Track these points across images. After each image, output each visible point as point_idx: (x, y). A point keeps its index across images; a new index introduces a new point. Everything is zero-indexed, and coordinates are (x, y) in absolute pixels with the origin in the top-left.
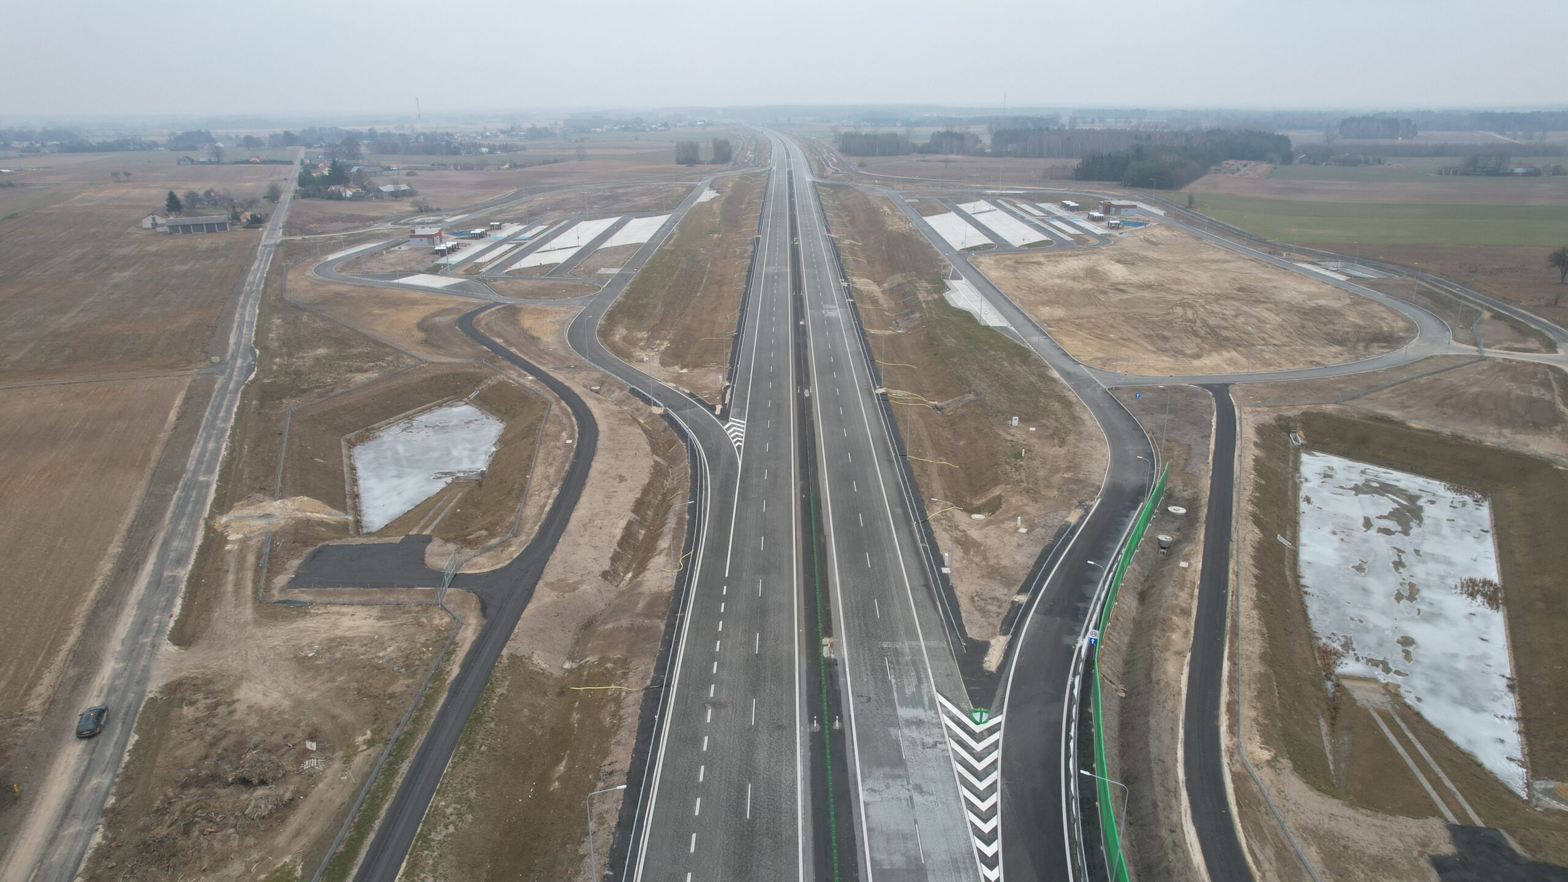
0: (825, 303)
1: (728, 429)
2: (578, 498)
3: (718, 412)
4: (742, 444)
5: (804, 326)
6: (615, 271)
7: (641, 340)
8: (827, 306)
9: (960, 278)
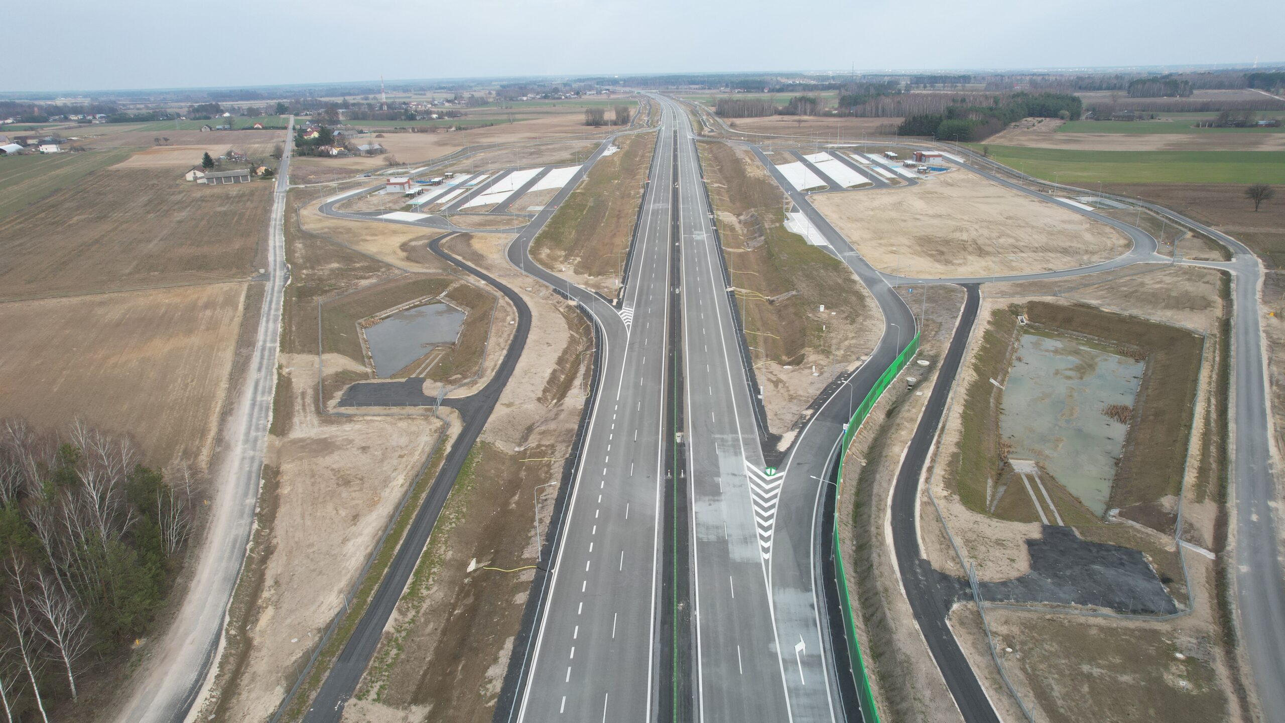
0: (695, 230)
1: (621, 314)
2: (520, 356)
3: (614, 303)
4: (631, 324)
5: (678, 246)
6: (540, 208)
7: (560, 257)
8: (697, 232)
9: (798, 211)
